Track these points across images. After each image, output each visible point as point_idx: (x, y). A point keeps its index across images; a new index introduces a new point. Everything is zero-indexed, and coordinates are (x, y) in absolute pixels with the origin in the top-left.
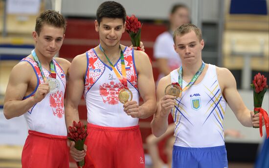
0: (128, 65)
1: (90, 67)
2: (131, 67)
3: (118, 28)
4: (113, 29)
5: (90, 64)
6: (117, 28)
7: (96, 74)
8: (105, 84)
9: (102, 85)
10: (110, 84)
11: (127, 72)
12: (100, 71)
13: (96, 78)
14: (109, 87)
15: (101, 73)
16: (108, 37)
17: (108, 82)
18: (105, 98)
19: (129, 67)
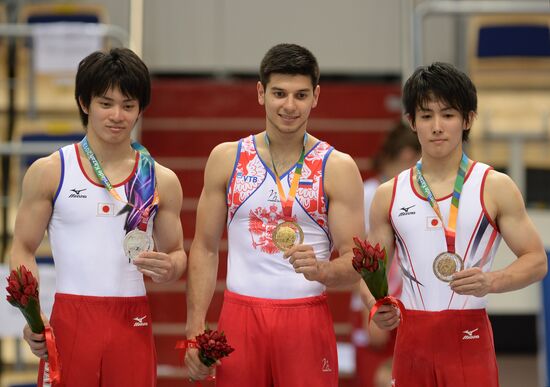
0: (309, 178)
1: (238, 171)
2: (314, 182)
3: (302, 96)
4: (291, 96)
5: (240, 165)
6: (300, 95)
7: (247, 185)
8: (260, 208)
9: (254, 211)
10: (269, 211)
11: (305, 191)
12: (255, 180)
13: (246, 194)
14: (267, 215)
15: (256, 185)
16: (282, 112)
17: (267, 206)
18: (257, 238)
19: (311, 181)
